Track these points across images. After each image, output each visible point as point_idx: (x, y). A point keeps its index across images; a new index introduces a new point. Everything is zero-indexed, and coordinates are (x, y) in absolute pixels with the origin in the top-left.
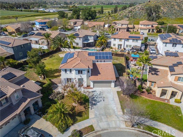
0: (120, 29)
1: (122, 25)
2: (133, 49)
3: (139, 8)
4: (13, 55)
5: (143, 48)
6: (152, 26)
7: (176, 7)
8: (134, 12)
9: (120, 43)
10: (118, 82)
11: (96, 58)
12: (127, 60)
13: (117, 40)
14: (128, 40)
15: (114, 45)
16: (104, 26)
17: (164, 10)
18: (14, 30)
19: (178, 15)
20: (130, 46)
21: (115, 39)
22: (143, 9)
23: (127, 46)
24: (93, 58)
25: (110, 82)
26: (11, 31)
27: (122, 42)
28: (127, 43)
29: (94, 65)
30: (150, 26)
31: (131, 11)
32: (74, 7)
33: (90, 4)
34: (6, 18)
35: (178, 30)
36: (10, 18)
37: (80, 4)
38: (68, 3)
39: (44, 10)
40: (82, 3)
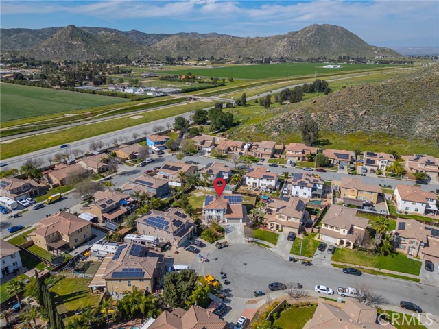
0: (262, 154)
1: (265, 149)
2: (267, 188)
3: (295, 115)
4: (156, 196)
5: (278, 187)
6: (303, 153)
7: (351, 115)
8: (288, 121)
9: (255, 181)
10: (245, 219)
11: (230, 200)
12: (257, 200)
13: (252, 179)
14: (262, 179)
15: (249, 183)
16: (243, 147)
17: (333, 119)
18: (127, 156)
19: (351, 129)
20: (265, 185)
21: (249, 177)
22: (301, 118)
23: (262, 185)
24: (227, 201)
25: (239, 219)
26: (123, 157)
27: (257, 181)
28: (261, 182)
29: (228, 206)
30: (301, 153)
31: (283, 121)
32: (189, 78)
33: (221, 61)
34: (81, 117)
35: (332, 160)
36: (87, 116)
37: (200, 60)
38: (174, 59)
39: (135, 91)
40: (204, 59)
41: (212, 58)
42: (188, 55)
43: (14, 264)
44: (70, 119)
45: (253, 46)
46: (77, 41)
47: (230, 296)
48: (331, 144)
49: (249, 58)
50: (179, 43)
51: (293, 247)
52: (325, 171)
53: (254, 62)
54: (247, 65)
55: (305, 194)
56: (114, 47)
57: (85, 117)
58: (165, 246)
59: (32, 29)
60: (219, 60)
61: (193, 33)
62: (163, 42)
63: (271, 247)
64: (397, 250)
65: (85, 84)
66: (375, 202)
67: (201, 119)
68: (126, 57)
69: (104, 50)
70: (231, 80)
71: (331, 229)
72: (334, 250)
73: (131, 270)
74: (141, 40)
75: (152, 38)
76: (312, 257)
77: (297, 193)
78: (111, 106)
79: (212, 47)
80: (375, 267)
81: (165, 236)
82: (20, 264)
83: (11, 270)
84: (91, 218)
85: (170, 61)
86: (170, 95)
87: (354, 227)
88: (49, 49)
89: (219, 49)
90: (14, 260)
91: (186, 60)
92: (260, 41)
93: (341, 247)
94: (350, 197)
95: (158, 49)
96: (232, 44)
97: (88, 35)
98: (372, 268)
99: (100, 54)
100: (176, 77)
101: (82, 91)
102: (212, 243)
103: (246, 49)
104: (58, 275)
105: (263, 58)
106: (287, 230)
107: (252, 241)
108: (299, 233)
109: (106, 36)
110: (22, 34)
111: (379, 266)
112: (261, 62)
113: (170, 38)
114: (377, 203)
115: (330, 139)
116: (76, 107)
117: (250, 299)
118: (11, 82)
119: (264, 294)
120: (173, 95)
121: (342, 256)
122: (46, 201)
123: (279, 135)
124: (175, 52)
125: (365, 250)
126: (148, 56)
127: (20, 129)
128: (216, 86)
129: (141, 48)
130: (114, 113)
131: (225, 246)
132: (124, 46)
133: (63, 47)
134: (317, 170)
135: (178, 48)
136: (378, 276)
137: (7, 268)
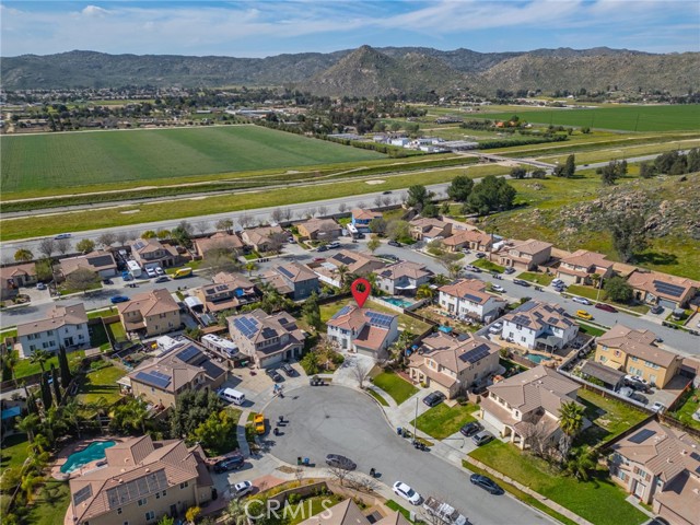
0: (514, 262)
1: (521, 253)
2: (468, 316)
3: (624, 201)
4: (293, 293)
5: (487, 318)
8: (605, 211)
11: (373, 320)
13: (448, 297)
15: (444, 302)
16: (491, 246)
18: (308, 235)
20: (466, 310)
21: (444, 292)
22: (635, 207)
23: (462, 309)
24: (368, 319)
26: (304, 235)
27: (454, 301)
28: (462, 304)
29: (366, 327)
30: (585, 270)
32: (510, 126)
33: (598, 97)
34: (305, 176)
35: (643, 293)
36: (314, 175)
37: (558, 95)
38: (510, 94)
39: (404, 143)
40: (566, 94)
41: (583, 92)
42: (538, 88)
43: (80, 337)
44: (290, 177)
45: (674, 70)
46: (369, 68)
47: (266, 450)
48: (677, 263)
49: (659, 93)
50: (526, 67)
51: (425, 416)
52: (613, 310)
53: (667, 100)
54: (650, 104)
55: (524, 339)
56: (419, 76)
57: (310, 177)
58: (244, 360)
59: (323, 53)
60: (594, 96)
61: (562, 49)
62: (500, 67)
63: (388, 405)
64: (614, 478)
65: (347, 131)
66: (661, 385)
67: (459, 192)
68: (433, 92)
69: (404, 81)
70: (586, 132)
71: (500, 405)
72: (487, 441)
73: (160, 375)
74: (469, 65)
75: (488, 59)
76: (440, 439)
77: (511, 334)
78: (353, 164)
79: (588, 72)
80: (540, 492)
81: (247, 347)
82: (87, 338)
83: (76, 342)
84: (195, 304)
85: (503, 97)
86: (455, 152)
87: (547, 413)
88: (331, 81)
89: (600, 76)
90: (80, 332)
91: (532, 95)
92: (691, 61)
93: (505, 440)
94: (608, 363)
95: (489, 79)
96: (630, 68)
97: (386, 60)
98: (531, 492)
99: (396, 87)
100: (488, 123)
101: (334, 141)
102: (309, 375)
103: (657, 77)
104: (107, 360)
105: (690, 92)
106: (434, 387)
107: (368, 389)
108: (452, 399)
109: (412, 60)
110: (309, 60)
111: (549, 493)
112: (682, 100)
113: (514, 59)
114: (664, 388)
115: (681, 254)
116: (310, 161)
117: (288, 465)
118: (263, 124)
119: (313, 465)
120: (459, 153)
121: (495, 454)
122: (173, 275)
123: (574, 234)
124: (516, 82)
125: (549, 460)
126: (468, 89)
127: (225, 185)
128: (549, 141)
129: (461, 77)
130: (351, 174)
131: (322, 384)
132: (436, 74)
133: (349, 77)
134: (599, 306)
135: (523, 76)
136: (531, 508)
137: (71, 339)
